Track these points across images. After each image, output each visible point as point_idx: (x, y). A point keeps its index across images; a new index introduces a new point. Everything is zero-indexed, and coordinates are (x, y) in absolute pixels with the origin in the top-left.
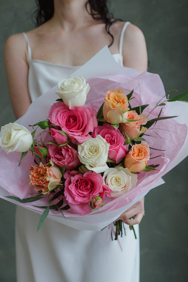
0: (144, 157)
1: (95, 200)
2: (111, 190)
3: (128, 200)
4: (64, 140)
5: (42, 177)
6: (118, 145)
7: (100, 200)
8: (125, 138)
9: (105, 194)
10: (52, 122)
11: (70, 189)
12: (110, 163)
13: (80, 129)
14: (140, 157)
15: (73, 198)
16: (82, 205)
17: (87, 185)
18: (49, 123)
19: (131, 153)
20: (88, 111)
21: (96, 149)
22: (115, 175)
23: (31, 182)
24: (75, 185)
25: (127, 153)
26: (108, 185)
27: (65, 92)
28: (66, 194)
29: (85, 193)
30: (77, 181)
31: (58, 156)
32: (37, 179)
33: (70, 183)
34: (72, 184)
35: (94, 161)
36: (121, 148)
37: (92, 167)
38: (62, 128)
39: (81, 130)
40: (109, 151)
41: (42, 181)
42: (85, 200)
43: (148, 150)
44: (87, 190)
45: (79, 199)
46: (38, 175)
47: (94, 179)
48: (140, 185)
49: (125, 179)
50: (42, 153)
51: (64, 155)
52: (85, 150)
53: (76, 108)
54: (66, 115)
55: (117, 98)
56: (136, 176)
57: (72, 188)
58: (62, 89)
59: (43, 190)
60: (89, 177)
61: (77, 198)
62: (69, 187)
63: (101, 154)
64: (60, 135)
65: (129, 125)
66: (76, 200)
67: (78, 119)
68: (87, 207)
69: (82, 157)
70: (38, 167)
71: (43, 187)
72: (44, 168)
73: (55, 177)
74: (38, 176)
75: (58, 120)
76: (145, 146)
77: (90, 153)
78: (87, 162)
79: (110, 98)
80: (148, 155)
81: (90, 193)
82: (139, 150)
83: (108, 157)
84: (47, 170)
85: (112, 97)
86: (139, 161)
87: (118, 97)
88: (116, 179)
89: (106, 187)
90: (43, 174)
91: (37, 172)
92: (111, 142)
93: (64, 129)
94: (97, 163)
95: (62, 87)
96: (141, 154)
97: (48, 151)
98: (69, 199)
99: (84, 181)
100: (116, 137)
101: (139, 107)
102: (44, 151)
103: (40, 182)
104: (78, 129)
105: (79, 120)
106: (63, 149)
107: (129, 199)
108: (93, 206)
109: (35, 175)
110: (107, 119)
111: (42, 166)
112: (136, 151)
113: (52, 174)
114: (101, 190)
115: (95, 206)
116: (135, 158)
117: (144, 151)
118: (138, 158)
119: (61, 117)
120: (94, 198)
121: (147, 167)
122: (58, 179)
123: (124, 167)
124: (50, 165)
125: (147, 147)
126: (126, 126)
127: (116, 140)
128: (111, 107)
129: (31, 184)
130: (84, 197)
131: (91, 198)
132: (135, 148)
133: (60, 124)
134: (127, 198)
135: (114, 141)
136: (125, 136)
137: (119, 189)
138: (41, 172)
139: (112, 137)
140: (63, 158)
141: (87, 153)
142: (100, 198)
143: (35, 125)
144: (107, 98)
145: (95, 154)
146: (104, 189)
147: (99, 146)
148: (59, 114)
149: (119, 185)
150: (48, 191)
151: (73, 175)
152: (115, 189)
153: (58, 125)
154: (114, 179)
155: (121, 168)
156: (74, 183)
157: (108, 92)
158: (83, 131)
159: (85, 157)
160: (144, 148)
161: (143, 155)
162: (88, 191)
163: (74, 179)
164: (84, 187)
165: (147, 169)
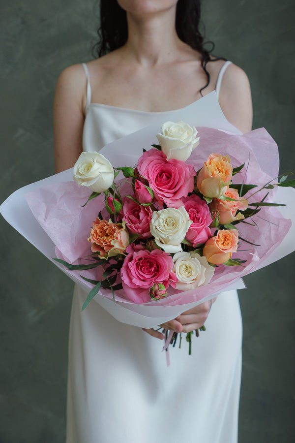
0: (231, 248)
1: (157, 288)
2: (178, 279)
3: (195, 298)
4: (149, 199)
5: (106, 237)
6: (202, 225)
7: (163, 288)
8: (214, 218)
9: (169, 282)
10: (140, 173)
11: (130, 267)
12: (186, 245)
13: (173, 189)
14: (226, 246)
15: (131, 279)
16: (139, 290)
17: (151, 266)
18: (136, 171)
19: (216, 240)
20: (188, 169)
21: (174, 222)
22: (186, 263)
23: (91, 237)
24: (137, 264)
25: (210, 237)
26: (175, 272)
27: (170, 138)
28: (123, 271)
29: (147, 276)
30: (140, 259)
31: (133, 217)
32: (99, 237)
33: (131, 259)
34: (133, 261)
35: (167, 236)
36: (204, 229)
37: (162, 243)
38: (150, 184)
39: (173, 191)
40: (189, 230)
41: (104, 241)
42: (146, 285)
43: (236, 240)
44: (149, 273)
45: (138, 283)
46: (101, 232)
47: (161, 262)
48: (215, 281)
49: (198, 270)
50: (115, 208)
51: (141, 218)
52: (161, 220)
53: (175, 162)
54: (160, 167)
55: (220, 166)
56: (213, 269)
57: (132, 266)
58: (166, 133)
59: (101, 253)
60: (156, 257)
61: (135, 280)
62: (130, 264)
63: (177, 231)
64: (146, 191)
65: (224, 205)
66: (133, 282)
67: (173, 177)
68: (144, 295)
69: (154, 227)
70: (106, 223)
71: (102, 249)
72: (114, 228)
73: (121, 243)
74: (100, 234)
75: (148, 171)
76: (233, 234)
77: (166, 225)
78: (158, 235)
79: (212, 164)
80: (236, 246)
81: (152, 277)
82: (226, 237)
83: (186, 238)
84: (116, 232)
85: (214, 163)
86: (223, 251)
87: (222, 165)
88: (187, 267)
89: (172, 274)
90: (109, 234)
91: (101, 228)
92: (194, 219)
93: (152, 186)
94: (170, 240)
95: (167, 130)
96: (227, 242)
97: (123, 208)
98: (125, 279)
99: (148, 262)
100: (202, 215)
101: (241, 185)
102: (118, 206)
103: (102, 242)
104: (170, 189)
105: (174, 179)
106: (142, 211)
107: (197, 296)
108: (153, 294)
109: (98, 232)
110: (200, 187)
111: (111, 224)
112: (222, 238)
113: (119, 238)
114: (167, 277)
115: (156, 295)
116: (219, 246)
117: (231, 238)
118: (223, 247)
119: (153, 170)
120: (156, 285)
121: (230, 260)
122: (123, 247)
123: (202, 255)
124: (121, 227)
125: (236, 236)
126: (219, 205)
127: (201, 219)
128: (210, 174)
129: (90, 240)
130: (143, 281)
131: (153, 284)
132: (221, 234)
133: (149, 177)
134: (195, 295)
135: (199, 219)
136: (214, 217)
137: (188, 280)
138: (107, 232)
139: (198, 213)
140: (138, 221)
141: (162, 224)
142: (163, 286)
143: (117, 169)
144: (208, 162)
145: (172, 227)
146: (170, 277)
147: (178, 220)
148: (152, 164)
149: (188, 275)
150: (106, 257)
151: (137, 250)
152: (183, 279)
153: (147, 178)
154: (184, 266)
155: (198, 255)
156: (136, 261)
157: (212, 156)
158: (175, 193)
159: (158, 227)
160: (233, 236)
161: (230, 244)
162: (151, 274)
163: (137, 255)
164: (147, 269)
165: (230, 263)
